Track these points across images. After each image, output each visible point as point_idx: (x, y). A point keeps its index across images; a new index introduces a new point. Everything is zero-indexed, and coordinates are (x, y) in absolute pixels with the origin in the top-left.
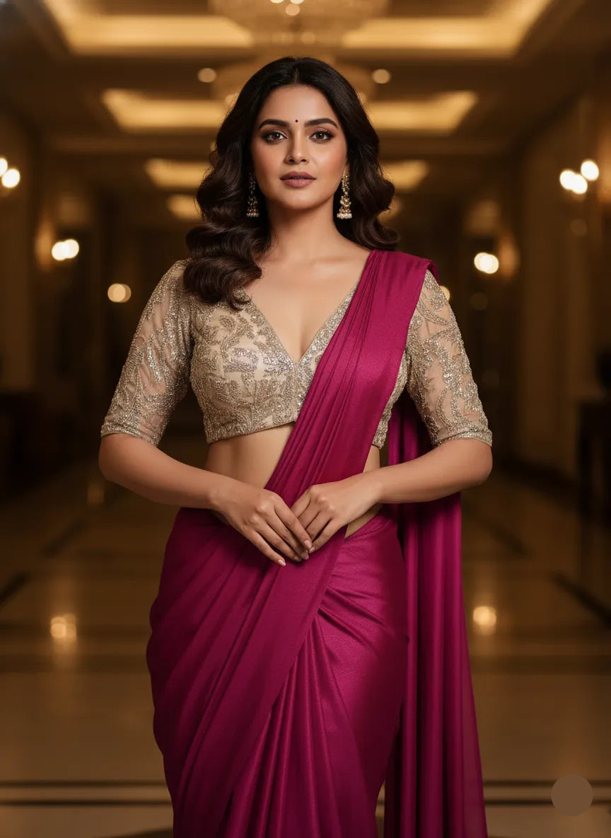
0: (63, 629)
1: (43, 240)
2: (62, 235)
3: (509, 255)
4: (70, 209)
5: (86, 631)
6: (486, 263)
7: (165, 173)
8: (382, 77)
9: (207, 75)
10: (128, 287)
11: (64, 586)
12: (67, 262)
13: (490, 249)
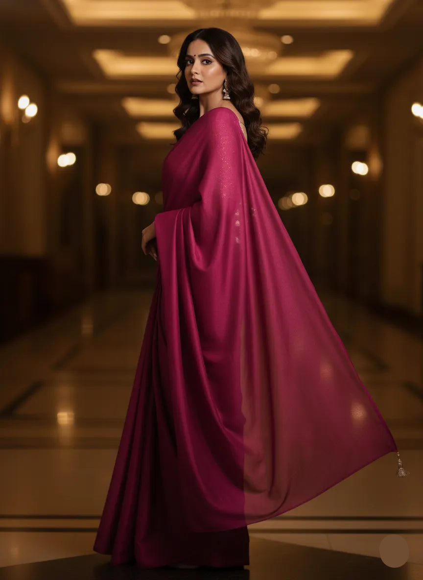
0: (65, 418)
1: (52, 153)
2: (65, 150)
3: (376, 163)
4: (70, 131)
5: (80, 422)
6: (360, 168)
7: (135, 107)
8: (287, 40)
9: (164, 39)
10: (108, 185)
11: (64, 391)
13: (363, 158)
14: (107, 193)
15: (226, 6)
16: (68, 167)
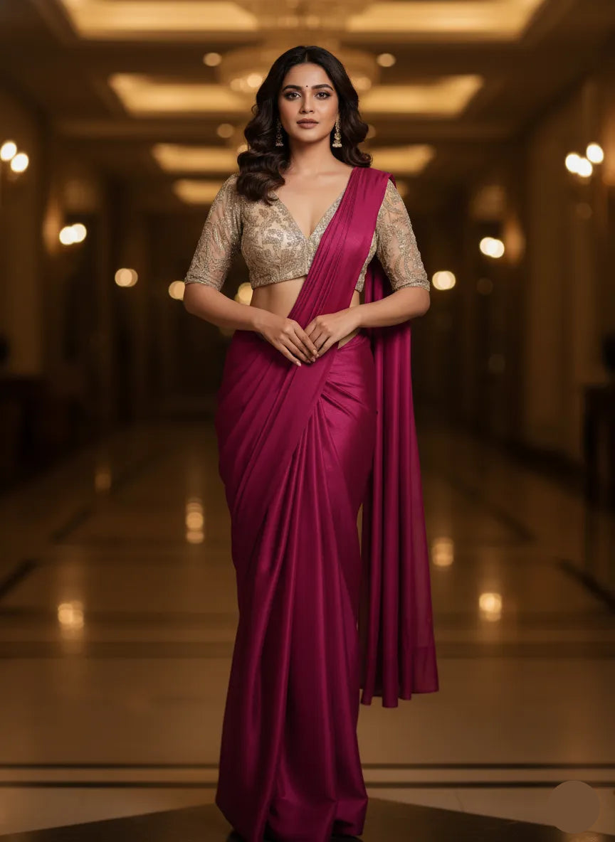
0: (70, 616)
1: (51, 224)
2: (69, 220)
3: (515, 240)
4: (78, 193)
5: (92, 617)
6: (492, 248)
7: (171, 157)
8: (386, 60)
9: (212, 60)
10: (133, 271)
11: (71, 572)
12: (75, 247)
13: (496, 233)
14: (131, 284)
15: (301, 11)
16: (75, 246)
